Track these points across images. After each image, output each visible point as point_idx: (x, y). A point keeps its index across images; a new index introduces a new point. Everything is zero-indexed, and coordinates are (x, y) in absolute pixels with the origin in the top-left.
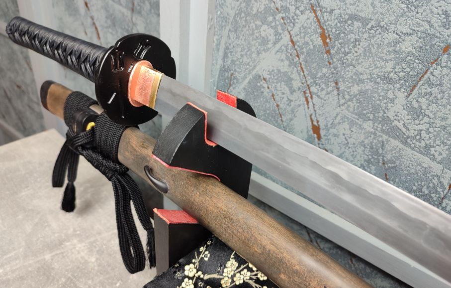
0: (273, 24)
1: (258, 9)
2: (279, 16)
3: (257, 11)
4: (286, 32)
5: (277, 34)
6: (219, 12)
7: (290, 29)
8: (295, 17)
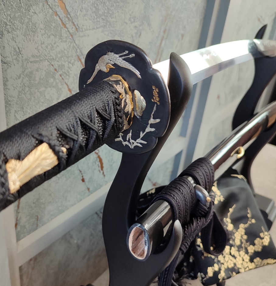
0: (54, 84)
1: (40, 77)
2: (57, 76)
3: (40, 79)
4: (65, 85)
7: (66, 81)
8: (69, 70)
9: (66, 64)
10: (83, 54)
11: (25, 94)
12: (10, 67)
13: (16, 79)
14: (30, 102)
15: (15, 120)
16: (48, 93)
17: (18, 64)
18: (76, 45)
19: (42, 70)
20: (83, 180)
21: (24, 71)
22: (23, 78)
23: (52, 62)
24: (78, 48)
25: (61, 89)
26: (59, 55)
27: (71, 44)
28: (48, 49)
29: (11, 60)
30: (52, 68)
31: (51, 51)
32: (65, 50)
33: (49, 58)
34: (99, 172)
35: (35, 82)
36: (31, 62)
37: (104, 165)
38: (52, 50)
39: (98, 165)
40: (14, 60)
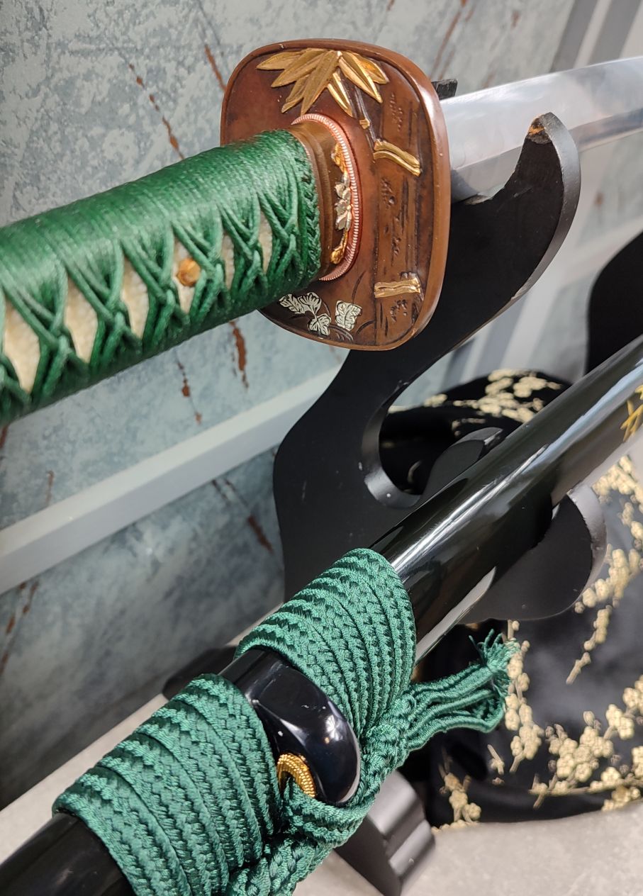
9: (170, 67)
10: (221, 42)
11: (48, 140)
12: (13, 60)
13: (27, 95)
14: (59, 162)
15: (14, 209)
16: (112, 144)
17: (35, 54)
18: (205, 15)
19: (100, 79)
20: (186, 391)
21: (49, 75)
22: (46, 95)
23: (131, 58)
24: (209, 23)
25: (148, 135)
26: (154, 41)
27: (190, 11)
28: (123, 20)
29: (18, 43)
30: (129, 77)
31: (131, 25)
32: (170, 26)
33: (125, 45)
34: (231, 375)
35: (77, 110)
36: (72, 53)
37: (249, 357)
38: (134, 24)
39: (233, 354)
40: (26, 44)
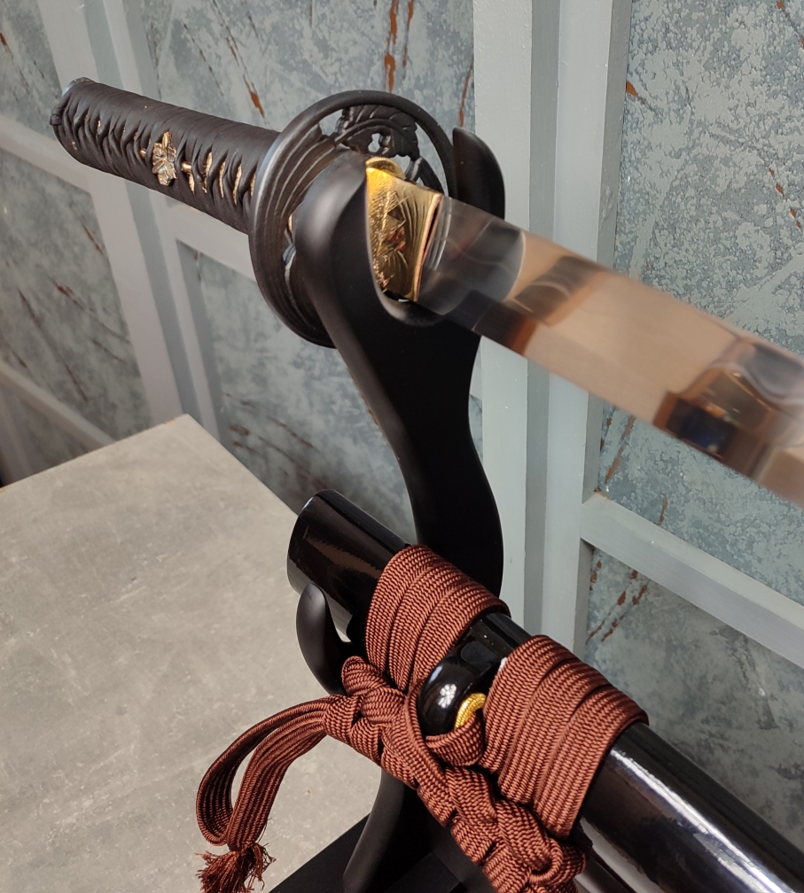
5: (777, 246)
6: (629, 178)
